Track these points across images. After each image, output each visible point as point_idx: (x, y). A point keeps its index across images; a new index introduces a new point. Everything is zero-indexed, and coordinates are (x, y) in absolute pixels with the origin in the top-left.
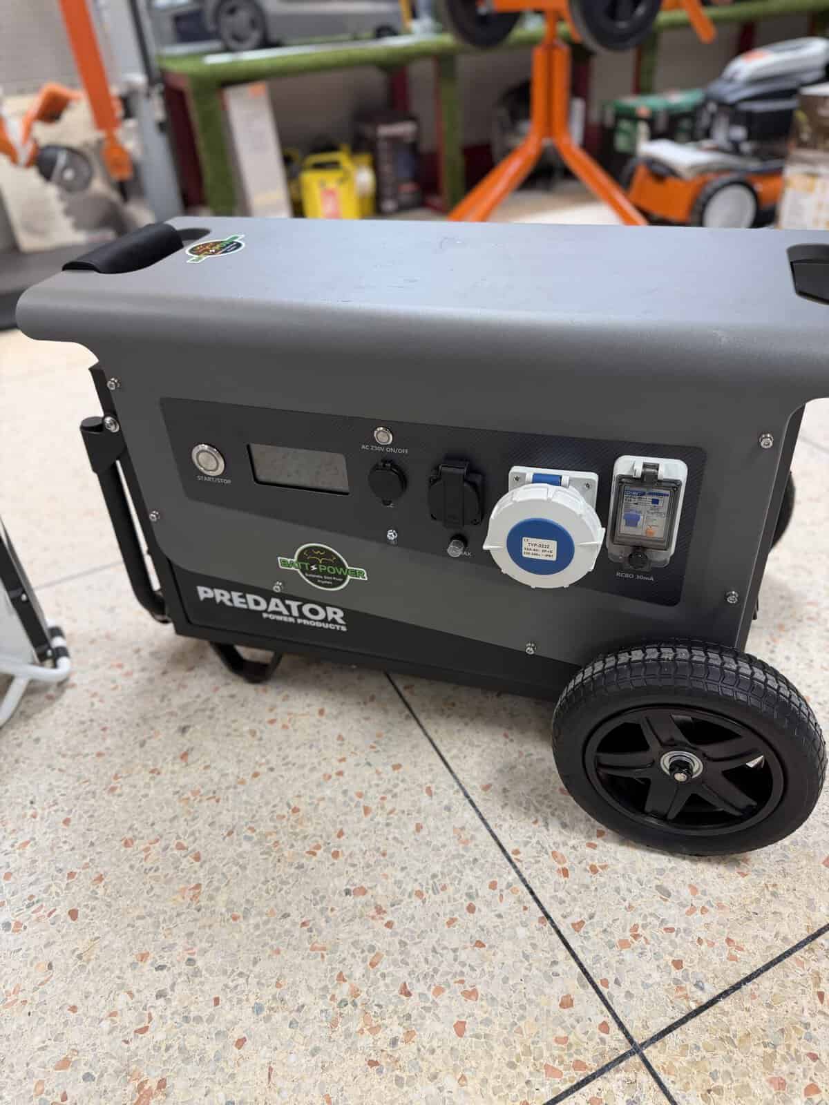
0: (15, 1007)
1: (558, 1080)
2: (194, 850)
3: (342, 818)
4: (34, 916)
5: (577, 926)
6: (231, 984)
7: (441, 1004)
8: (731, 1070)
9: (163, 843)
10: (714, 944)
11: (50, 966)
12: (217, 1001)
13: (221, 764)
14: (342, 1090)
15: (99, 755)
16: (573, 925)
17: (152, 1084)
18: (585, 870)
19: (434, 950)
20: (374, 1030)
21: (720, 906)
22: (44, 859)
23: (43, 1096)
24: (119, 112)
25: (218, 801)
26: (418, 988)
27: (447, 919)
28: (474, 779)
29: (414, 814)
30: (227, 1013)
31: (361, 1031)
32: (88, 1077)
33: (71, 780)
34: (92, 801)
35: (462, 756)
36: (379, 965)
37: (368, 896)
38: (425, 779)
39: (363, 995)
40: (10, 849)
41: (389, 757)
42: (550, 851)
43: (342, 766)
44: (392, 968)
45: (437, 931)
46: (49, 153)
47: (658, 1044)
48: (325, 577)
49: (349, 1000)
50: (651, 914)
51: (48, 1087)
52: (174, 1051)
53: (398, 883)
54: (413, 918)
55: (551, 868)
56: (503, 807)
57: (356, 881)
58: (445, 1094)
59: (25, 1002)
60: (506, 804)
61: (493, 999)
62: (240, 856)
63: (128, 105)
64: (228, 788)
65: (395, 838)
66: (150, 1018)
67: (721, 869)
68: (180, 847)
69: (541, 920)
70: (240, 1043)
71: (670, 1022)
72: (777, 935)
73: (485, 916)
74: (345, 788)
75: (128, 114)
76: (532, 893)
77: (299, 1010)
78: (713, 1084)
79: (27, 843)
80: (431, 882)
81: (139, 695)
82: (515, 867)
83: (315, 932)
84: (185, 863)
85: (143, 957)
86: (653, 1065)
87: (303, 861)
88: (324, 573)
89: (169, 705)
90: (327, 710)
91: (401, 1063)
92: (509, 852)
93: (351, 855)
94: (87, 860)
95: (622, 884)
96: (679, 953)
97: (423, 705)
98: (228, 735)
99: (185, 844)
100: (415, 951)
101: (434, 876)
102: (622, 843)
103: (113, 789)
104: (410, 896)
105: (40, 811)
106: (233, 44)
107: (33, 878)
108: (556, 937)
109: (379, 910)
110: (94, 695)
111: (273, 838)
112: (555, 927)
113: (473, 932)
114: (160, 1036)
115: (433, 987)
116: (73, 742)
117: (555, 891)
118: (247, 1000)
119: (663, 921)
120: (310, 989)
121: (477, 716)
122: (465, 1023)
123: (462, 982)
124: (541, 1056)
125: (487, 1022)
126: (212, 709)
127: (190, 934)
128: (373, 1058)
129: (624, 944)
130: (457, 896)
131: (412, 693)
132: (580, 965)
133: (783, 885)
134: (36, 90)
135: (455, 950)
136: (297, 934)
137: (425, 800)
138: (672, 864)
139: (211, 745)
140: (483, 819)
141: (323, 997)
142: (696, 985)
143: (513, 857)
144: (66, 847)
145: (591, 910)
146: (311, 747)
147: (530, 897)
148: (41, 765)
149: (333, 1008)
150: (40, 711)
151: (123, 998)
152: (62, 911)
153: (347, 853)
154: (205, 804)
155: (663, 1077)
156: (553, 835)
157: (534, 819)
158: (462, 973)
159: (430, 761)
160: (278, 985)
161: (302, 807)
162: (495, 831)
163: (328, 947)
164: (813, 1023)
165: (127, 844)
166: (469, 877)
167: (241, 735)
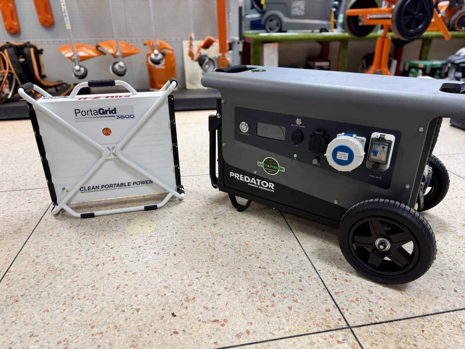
0: (154, 271)
1: (320, 328)
2: (213, 247)
3: (262, 249)
4: (163, 253)
5: (336, 293)
6: (219, 281)
7: (285, 301)
8: (383, 341)
9: (204, 244)
10: (385, 309)
11: (166, 265)
12: (214, 284)
13: (226, 229)
14: (248, 313)
15: (189, 219)
16: (335, 293)
17: (191, 298)
18: (343, 280)
19: (286, 288)
20: (261, 302)
21: (391, 300)
22: (168, 240)
23: (159, 293)
24: (228, 48)
25: (223, 237)
26: (278, 295)
27: (292, 281)
28: (309, 250)
29: (286, 254)
30: (216, 287)
31: (258, 301)
32: (172, 292)
33: (180, 224)
34: (185, 230)
35: (306, 243)
36: (266, 287)
37: (266, 270)
38: (292, 246)
39: (260, 293)
40: (159, 236)
41: (280, 238)
42: (331, 273)
43: (264, 237)
44: (270, 289)
45: (287, 283)
46: (204, 57)
47: (358, 328)
48: (271, 170)
49: (255, 293)
50: (364, 296)
51: (161, 291)
52: (199, 292)
53: (277, 269)
54: (280, 278)
55: (331, 277)
56: (317, 259)
57: (263, 265)
58: (281, 322)
59: (157, 271)
60: (319, 258)
61: (303, 304)
62: (228, 251)
63: (231, 46)
64: (227, 235)
65: (278, 258)
66: (193, 283)
67: (394, 291)
68: (209, 245)
69: (324, 289)
70: (219, 295)
71: (363, 324)
72: (410, 312)
73: (304, 283)
74: (264, 242)
75: (231, 49)
76: (323, 281)
77: (238, 292)
78: (375, 342)
79: (164, 236)
80: (288, 271)
81: (203, 208)
82: (318, 274)
83: (247, 274)
84: (210, 250)
85: (194, 269)
86: (355, 333)
87: (247, 257)
88: (271, 168)
89: (212, 212)
90: (262, 222)
91: (269, 311)
92: (317, 270)
93: (263, 259)
94: (181, 243)
95: (356, 286)
96: (372, 308)
97: (295, 228)
98: (229, 222)
99: (211, 245)
100: (279, 286)
101: (289, 270)
102: (359, 276)
103: (192, 228)
104: (280, 273)
105: (169, 229)
106: (269, 30)
107: (164, 244)
108: (328, 294)
109: (269, 274)
110: (190, 205)
111: (238, 250)
112: (329, 292)
113: (300, 286)
114: (195, 288)
115: (283, 296)
116: (182, 215)
117: (331, 283)
118: (223, 285)
119: (368, 299)
120: (243, 287)
121: (314, 234)
122: (292, 307)
123: (293, 297)
124: (316, 321)
125: (299, 309)
126: (225, 215)
127: (209, 267)
128: (260, 308)
129: (352, 301)
130: (297, 277)
131: (292, 224)
132: (335, 303)
133: (416, 300)
134: (203, 39)
135: (293, 289)
136: (242, 274)
137: (291, 251)
138: (376, 285)
139: (223, 224)
140: (309, 260)
141: (247, 290)
142: (376, 317)
143: (318, 271)
144: (176, 239)
145: (343, 290)
146: (255, 230)
147: (322, 282)
148: (171, 219)
149: (249, 294)
150: (173, 206)
151: (185, 277)
152: (172, 253)
153: (262, 258)
154: (219, 237)
155: (357, 336)
156: (334, 269)
157: (328, 264)
158: (294, 295)
159: (294, 242)
160: (233, 284)
161: (249, 244)
162: (313, 264)
163: (251, 279)
164: (418, 337)
165: (193, 242)
166: (301, 273)
167: (233, 223)
